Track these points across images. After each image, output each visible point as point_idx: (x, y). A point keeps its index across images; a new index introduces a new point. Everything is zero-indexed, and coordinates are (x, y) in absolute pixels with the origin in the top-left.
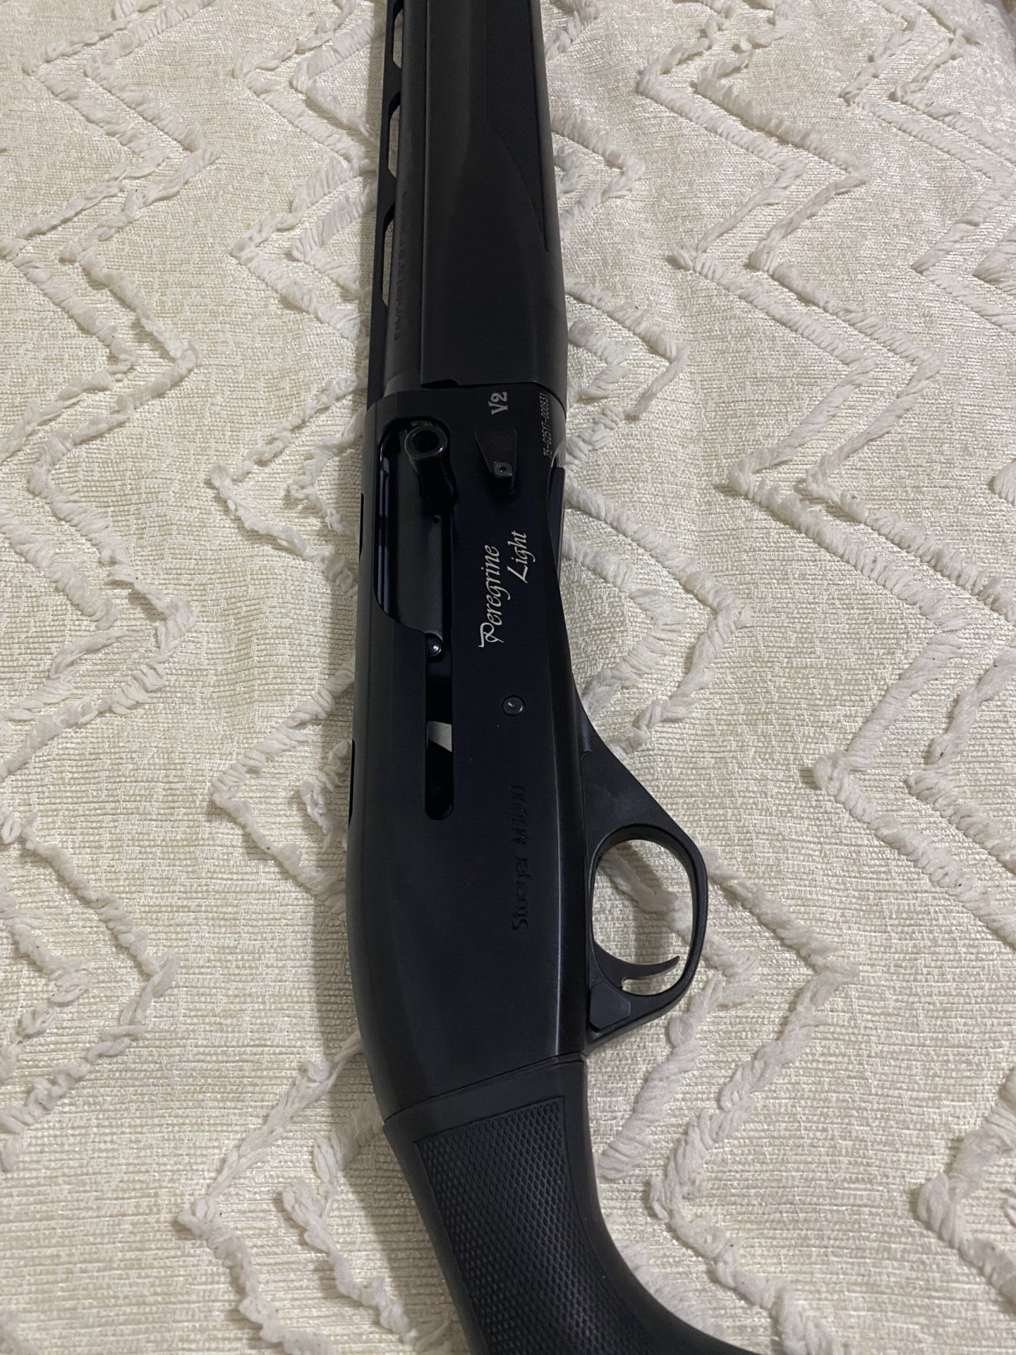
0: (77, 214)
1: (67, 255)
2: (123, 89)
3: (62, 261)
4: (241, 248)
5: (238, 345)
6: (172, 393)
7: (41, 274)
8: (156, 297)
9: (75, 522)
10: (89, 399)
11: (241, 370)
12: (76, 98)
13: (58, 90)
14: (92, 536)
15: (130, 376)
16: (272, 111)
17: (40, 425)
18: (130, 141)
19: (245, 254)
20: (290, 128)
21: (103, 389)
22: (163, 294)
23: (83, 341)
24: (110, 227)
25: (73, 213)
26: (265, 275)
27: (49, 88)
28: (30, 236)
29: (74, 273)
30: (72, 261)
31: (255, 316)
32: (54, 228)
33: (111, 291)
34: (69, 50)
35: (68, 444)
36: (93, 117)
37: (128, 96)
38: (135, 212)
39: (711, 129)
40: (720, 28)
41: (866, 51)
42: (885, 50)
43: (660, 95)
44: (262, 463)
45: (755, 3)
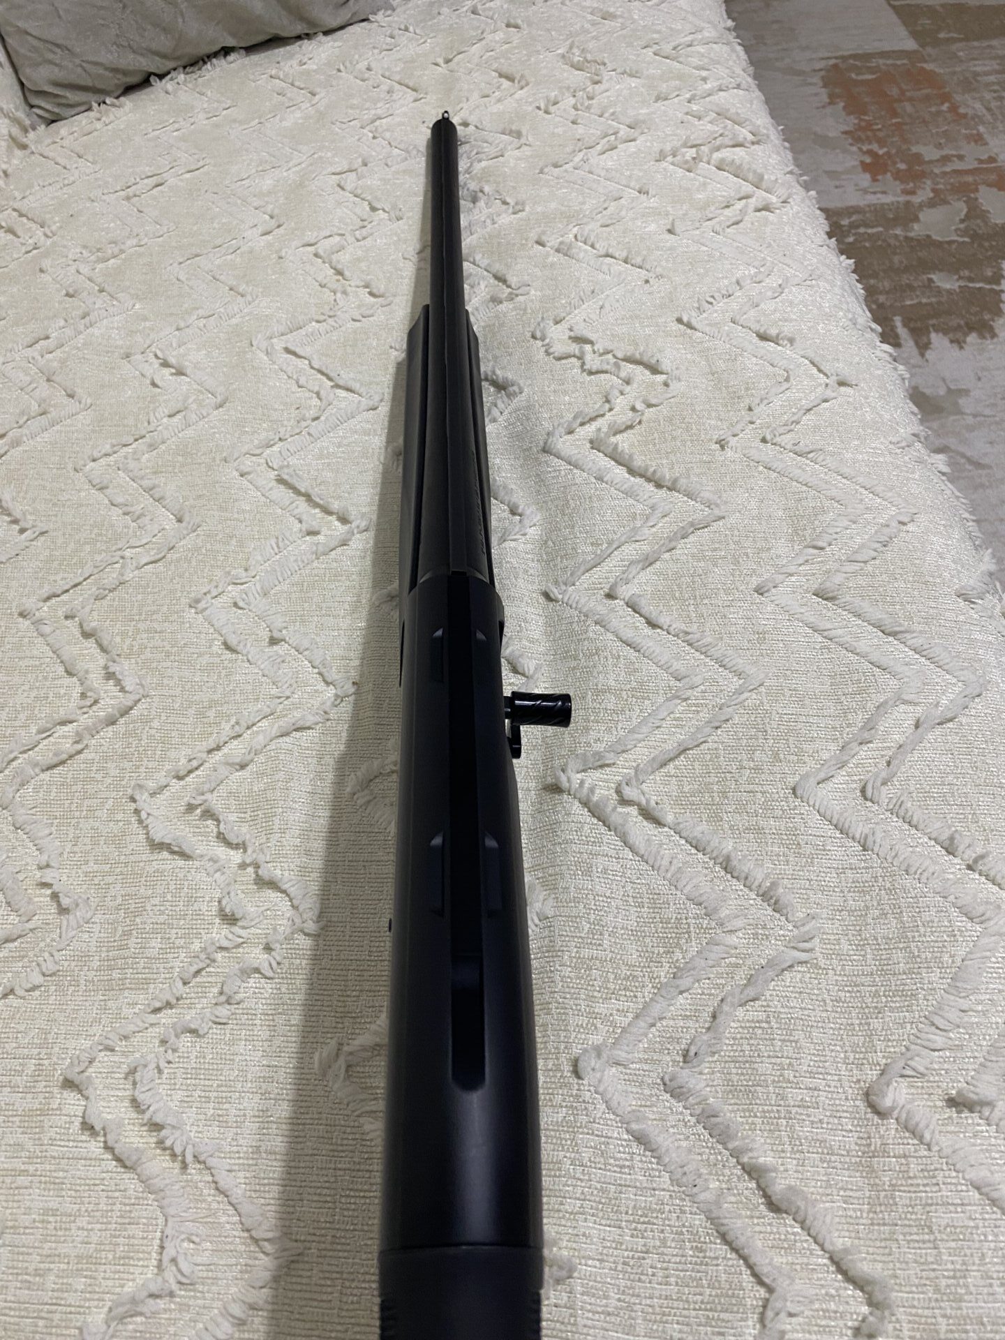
0: (85, 580)
1: (69, 613)
2: (142, 478)
3: (67, 617)
4: (198, 601)
5: (180, 678)
6: (122, 721)
7: (47, 629)
8: (128, 641)
9: (27, 831)
10: (61, 730)
11: (179, 700)
12: (107, 488)
13: (96, 482)
14: (36, 842)
15: (95, 708)
16: (251, 487)
17: (21, 753)
18: (138, 518)
19: (201, 605)
20: (263, 499)
21: (71, 722)
22: (134, 639)
23: (68, 681)
24: (105, 589)
25: (82, 579)
26: (215, 622)
27: (90, 481)
28: (48, 598)
29: (72, 625)
30: (73, 617)
31: (200, 655)
32: (67, 591)
33: (96, 639)
34: (110, 451)
35: (37, 770)
36: (115, 502)
37: (146, 483)
38: (129, 575)
39: (600, 479)
40: (622, 394)
41: (747, 401)
42: (762, 400)
43: (563, 454)
44: (180, 778)
45: (655, 370)
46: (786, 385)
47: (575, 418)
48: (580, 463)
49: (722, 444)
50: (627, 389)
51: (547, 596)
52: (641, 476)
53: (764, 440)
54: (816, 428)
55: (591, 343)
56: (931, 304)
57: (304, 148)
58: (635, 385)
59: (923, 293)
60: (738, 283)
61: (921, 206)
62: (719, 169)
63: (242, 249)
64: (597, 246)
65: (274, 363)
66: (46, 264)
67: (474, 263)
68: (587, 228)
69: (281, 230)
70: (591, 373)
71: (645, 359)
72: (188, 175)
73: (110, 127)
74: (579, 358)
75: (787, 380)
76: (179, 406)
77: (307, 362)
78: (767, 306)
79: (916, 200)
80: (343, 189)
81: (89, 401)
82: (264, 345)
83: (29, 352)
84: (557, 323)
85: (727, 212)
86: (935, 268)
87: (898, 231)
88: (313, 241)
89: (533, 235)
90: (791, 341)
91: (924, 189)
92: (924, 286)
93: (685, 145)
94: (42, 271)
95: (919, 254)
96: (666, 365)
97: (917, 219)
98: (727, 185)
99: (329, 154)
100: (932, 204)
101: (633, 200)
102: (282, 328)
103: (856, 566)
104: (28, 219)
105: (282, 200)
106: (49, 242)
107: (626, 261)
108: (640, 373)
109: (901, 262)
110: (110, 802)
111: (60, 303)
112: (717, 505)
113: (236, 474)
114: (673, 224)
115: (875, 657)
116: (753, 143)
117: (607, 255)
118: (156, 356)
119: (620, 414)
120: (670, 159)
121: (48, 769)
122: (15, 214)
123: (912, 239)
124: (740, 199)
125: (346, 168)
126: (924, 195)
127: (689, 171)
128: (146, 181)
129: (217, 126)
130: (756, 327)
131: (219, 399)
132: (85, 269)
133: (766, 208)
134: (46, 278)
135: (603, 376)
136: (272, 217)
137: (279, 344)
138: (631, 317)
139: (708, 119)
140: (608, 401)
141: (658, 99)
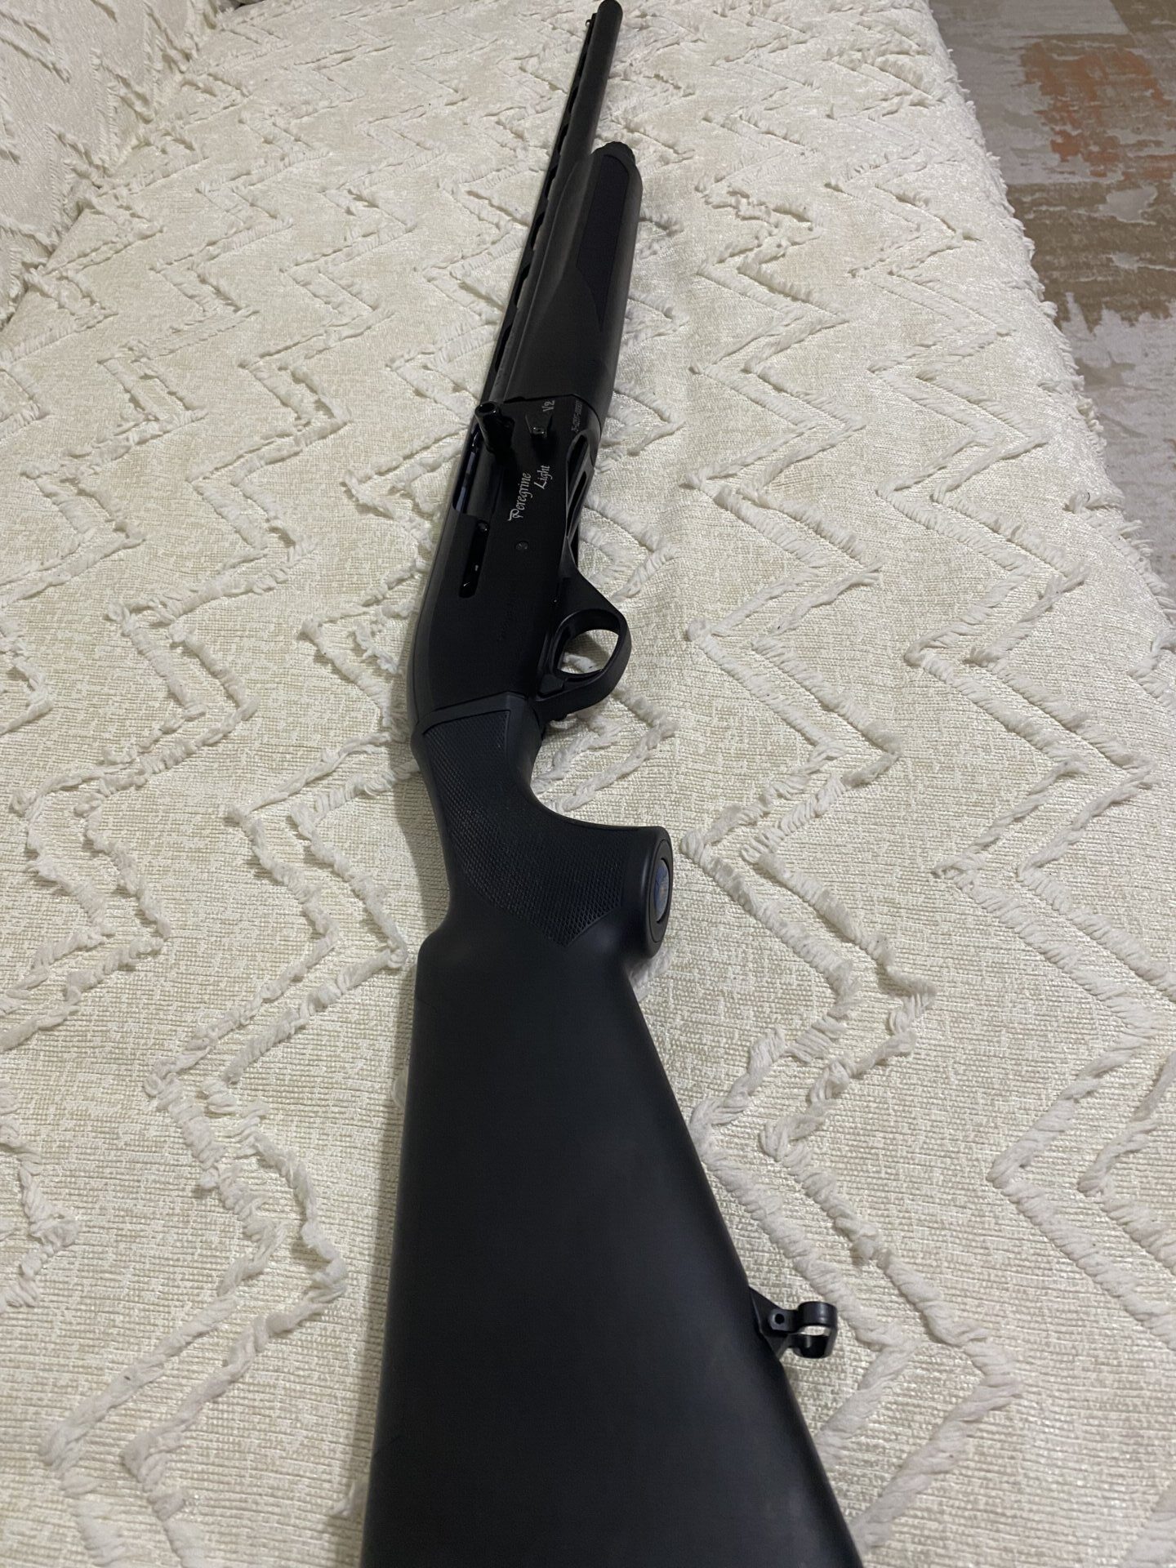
0: (295, 345)
1: (283, 366)
2: (340, 278)
3: (280, 369)
4: (393, 360)
5: (380, 412)
6: (331, 436)
7: (265, 375)
8: (334, 387)
9: (255, 499)
10: (279, 441)
11: (379, 426)
12: (310, 284)
13: (299, 279)
14: (264, 506)
15: (308, 427)
16: (437, 289)
18: (338, 306)
20: (446, 298)
21: (288, 435)
22: (339, 386)
23: (283, 410)
24: (314, 351)
25: (291, 345)
26: (407, 377)
27: (294, 279)
28: (263, 356)
29: (286, 376)
30: (285, 369)
31: (395, 399)
32: (279, 352)
33: (307, 385)
34: (312, 258)
35: (263, 462)
36: (317, 294)
37: (343, 282)
38: (332, 344)
39: (743, 294)
40: (770, 235)
41: (881, 245)
42: (893, 243)
43: (713, 275)
44: (381, 474)
45: (801, 218)
46: (916, 234)
47: (727, 248)
48: (728, 282)
49: (853, 273)
50: (775, 231)
51: (692, 370)
52: (780, 292)
53: (891, 273)
54: (937, 268)
55: (747, 196)
56: (1107, 282)
57: (487, 36)
58: (782, 230)
59: (1099, 272)
60: (886, 157)
61: (1109, 189)
62: (882, 70)
63: (428, 115)
64: (760, 124)
65: (458, 201)
66: (246, 115)
67: (644, 134)
68: (752, 110)
69: (466, 104)
70: (744, 219)
71: (794, 208)
72: (375, 53)
73: (299, 11)
74: (734, 207)
75: (918, 230)
76: (372, 228)
77: (487, 202)
78: (910, 177)
79: (1104, 182)
80: (525, 71)
81: (291, 220)
82: (450, 186)
83: (233, 184)
84: (717, 181)
85: (885, 104)
86: (1117, 248)
87: (1082, 211)
88: (495, 111)
89: (701, 113)
90: (927, 202)
91: (1115, 171)
92: (1102, 265)
93: (852, 48)
94: (241, 122)
95: (1102, 234)
96: (811, 214)
97: (1103, 201)
98: (889, 82)
99: (511, 42)
100: (1121, 187)
101: (797, 89)
102: (467, 176)
103: (957, 358)
104: (224, 82)
105: (465, 78)
106: (246, 100)
107: (785, 138)
108: (788, 221)
109: (1080, 241)
110: (324, 486)
111: (259, 148)
112: (843, 312)
113: (424, 280)
114: (832, 110)
115: (958, 416)
116: (919, 53)
117: (768, 133)
118: (350, 192)
119: (768, 245)
120: (836, 59)
121: (271, 463)
122: (211, 78)
123: (1095, 219)
124: (897, 95)
125: (528, 52)
126: (1115, 177)
127: (853, 70)
128: (335, 56)
129: (402, 15)
130: (896, 190)
131: (409, 225)
132: (281, 122)
133: (921, 103)
134: (246, 128)
135: (754, 222)
136: (456, 91)
137: (464, 188)
138: (785, 180)
139: (879, 29)
140: (757, 238)
141: (832, 9)
